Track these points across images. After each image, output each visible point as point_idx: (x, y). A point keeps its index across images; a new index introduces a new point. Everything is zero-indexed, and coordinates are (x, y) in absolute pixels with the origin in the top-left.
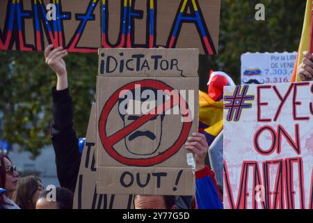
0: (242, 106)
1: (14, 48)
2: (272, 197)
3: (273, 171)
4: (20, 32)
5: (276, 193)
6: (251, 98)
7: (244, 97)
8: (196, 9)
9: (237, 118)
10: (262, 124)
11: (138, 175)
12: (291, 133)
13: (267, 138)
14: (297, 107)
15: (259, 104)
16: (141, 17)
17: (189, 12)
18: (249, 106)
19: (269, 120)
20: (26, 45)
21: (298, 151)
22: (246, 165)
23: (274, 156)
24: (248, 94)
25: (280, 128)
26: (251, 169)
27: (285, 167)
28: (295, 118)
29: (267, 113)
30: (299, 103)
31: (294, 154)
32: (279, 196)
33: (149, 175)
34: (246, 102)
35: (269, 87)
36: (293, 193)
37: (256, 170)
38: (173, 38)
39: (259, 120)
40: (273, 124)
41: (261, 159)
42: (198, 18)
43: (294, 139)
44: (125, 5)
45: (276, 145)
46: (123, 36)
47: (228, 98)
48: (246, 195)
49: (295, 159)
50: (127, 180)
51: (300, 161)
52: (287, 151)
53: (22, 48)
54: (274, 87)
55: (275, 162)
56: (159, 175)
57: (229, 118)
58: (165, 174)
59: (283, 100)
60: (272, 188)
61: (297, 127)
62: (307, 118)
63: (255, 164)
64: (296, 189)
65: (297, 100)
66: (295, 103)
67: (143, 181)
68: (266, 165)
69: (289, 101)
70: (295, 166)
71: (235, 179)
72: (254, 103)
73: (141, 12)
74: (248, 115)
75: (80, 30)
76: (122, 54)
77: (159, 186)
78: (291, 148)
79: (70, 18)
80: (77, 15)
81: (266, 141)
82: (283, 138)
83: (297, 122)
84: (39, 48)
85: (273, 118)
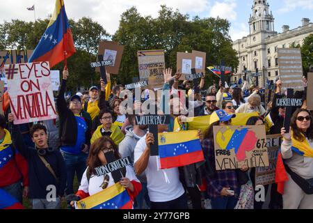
0: (13, 73)
2: (31, 108)
3: (30, 98)
5: (33, 107)
6: (17, 69)
7: (14, 69)
9: (12, 78)
10: (23, 80)
12: (36, 82)
13: (26, 85)
15: (21, 72)
18: (16, 73)
21: (39, 89)
22: (19, 97)
23: (30, 92)
24: (15, 68)
25: (31, 81)
26: (21, 98)
27: (35, 96)
29: (24, 75)
30: (37, 71)
31: (38, 91)
34: (15, 71)
35: (24, 64)
37: (23, 98)
39: (22, 78)
40: (28, 80)
41: (25, 94)
43: (37, 85)
45: (30, 88)
48: (21, 109)
49: (38, 93)
51: (41, 94)
52: (35, 90)
54: (26, 65)
55: (30, 95)
57: (9, 78)
59: (30, 70)
60: (31, 105)
61: (37, 80)
62: (41, 77)
63: (23, 96)
64: (40, 104)
66: (35, 71)
68: (27, 96)
69: (33, 70)
70: (39, 95)
71: (15, 103)
72: (19, 71)
74: (17, 76)
75: (4, 61)
78: (36, 88)
81: (26, 87)
82: (33, 86)
83: (37, 78)
85: (27, 77)
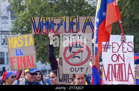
0: (107, 48)
1: (40, 34)
2: (117, 74)
3: (117, 67)
4: (42, 29)
5: (118, 73)
6: (110, 46)
8: (90, 21)
9: (106, 51)
10: (114, 53)
11: (75, 68)
13: (115, 57)
14: (124, 49)
15: (113, 48)
16: (75, 24)
17: (88, 22)
18: (110, 48)
19: (116, 52)
20: (43, 33)
21: (124, 61)
22: (109, 65)
23: (117, 63)
24: (109, 44)
25: (119, 55)
26: (111, 66)
27: (120, 66)
28: (123, 52)
29: (115, 50)
30: (124, 48)
32: (119, 74)
33: (79, 68)
34: (109, 47)
35: (115, 43)
36: (123, 73)
38: (84, 30)
39: (113, 52)
40: (117, 54)
41: (114, 63)
42: (91, 24)
43: (123, 58)
44: (70, 21)
45: (118, 59)
46: (70, 30)
47: (103, 45)
48: (109, 73)
49: (123, 64)
50: (72, 70)
51: (125, 64)
52: (121, 61)
53: (42, 34)
54: (117, 43)
55: (117, 64)
56: (82, 68)
57: (104, 51)
58: (83, 68)
59: (120, 47)
60: (117, 72)
61: (124, 54)
62: (126, 52)
64: (124, 72)
65: (123, 47)
67: (77, 70)
68: (115, 65)
70: (123, 65)
71: (106, 69)
72: (111, 47)
73: (75, 23)
74: (110, 50)
75: (58, 28)
76: (70, 35)
77: (81, 71)
79: (56, 25)
80: (58, 24)
82: (120, 58)
83: (124, 53)
84: (47, 34)
85: (117, 52)
